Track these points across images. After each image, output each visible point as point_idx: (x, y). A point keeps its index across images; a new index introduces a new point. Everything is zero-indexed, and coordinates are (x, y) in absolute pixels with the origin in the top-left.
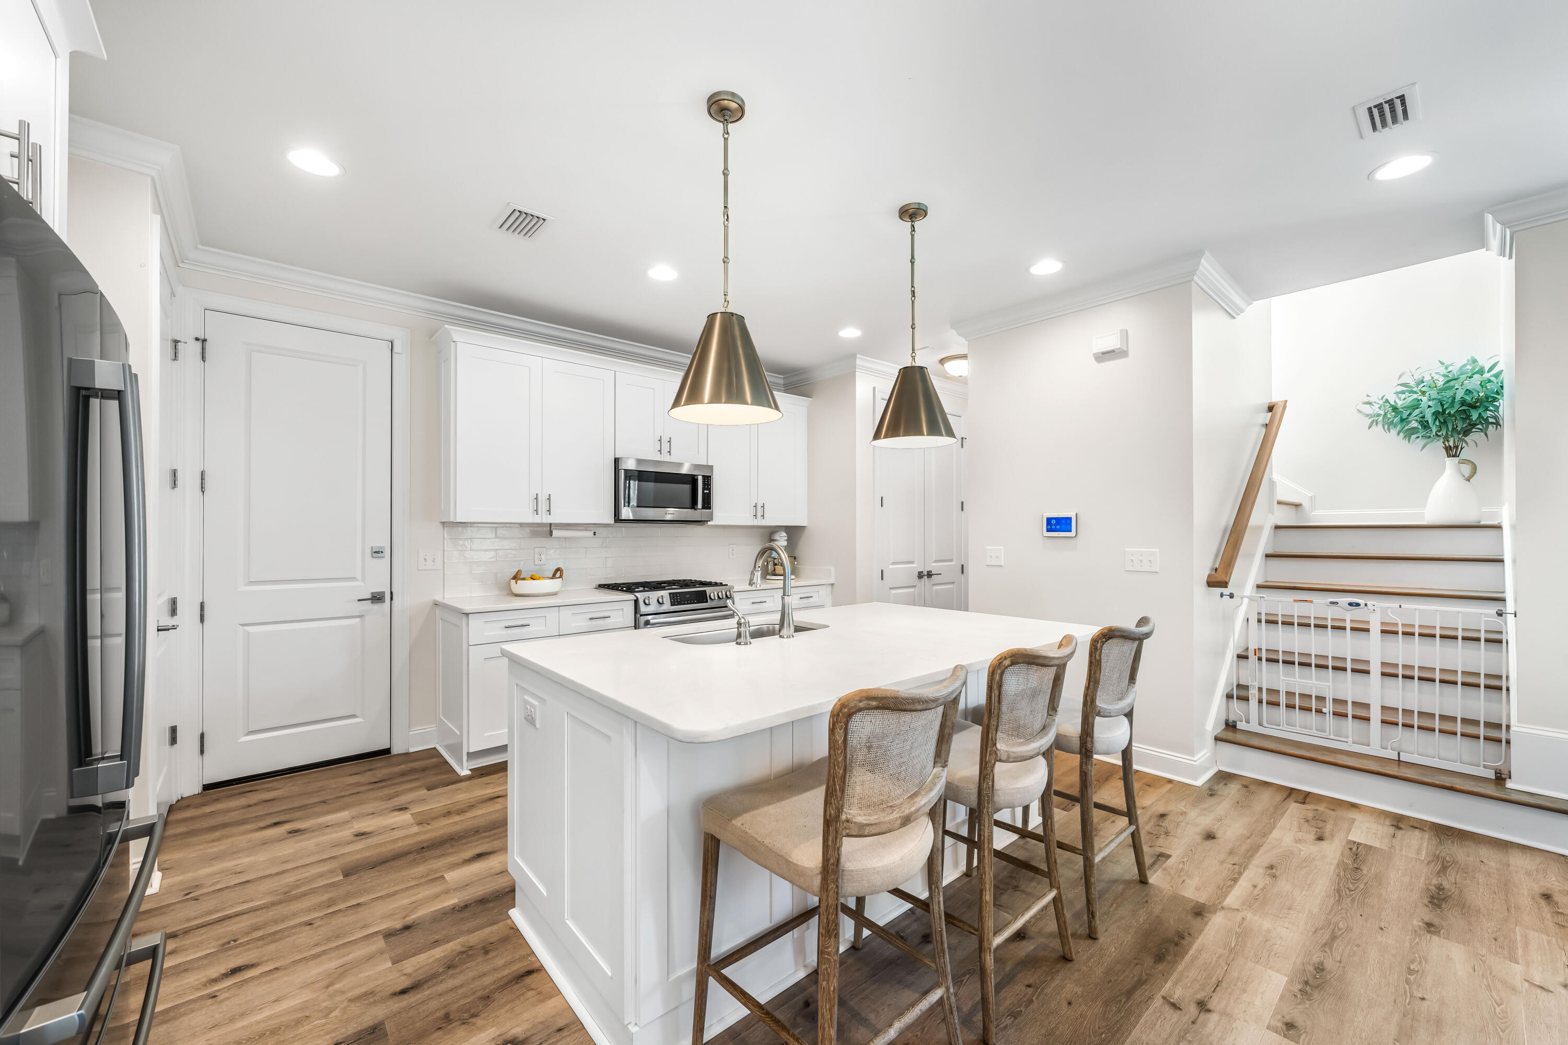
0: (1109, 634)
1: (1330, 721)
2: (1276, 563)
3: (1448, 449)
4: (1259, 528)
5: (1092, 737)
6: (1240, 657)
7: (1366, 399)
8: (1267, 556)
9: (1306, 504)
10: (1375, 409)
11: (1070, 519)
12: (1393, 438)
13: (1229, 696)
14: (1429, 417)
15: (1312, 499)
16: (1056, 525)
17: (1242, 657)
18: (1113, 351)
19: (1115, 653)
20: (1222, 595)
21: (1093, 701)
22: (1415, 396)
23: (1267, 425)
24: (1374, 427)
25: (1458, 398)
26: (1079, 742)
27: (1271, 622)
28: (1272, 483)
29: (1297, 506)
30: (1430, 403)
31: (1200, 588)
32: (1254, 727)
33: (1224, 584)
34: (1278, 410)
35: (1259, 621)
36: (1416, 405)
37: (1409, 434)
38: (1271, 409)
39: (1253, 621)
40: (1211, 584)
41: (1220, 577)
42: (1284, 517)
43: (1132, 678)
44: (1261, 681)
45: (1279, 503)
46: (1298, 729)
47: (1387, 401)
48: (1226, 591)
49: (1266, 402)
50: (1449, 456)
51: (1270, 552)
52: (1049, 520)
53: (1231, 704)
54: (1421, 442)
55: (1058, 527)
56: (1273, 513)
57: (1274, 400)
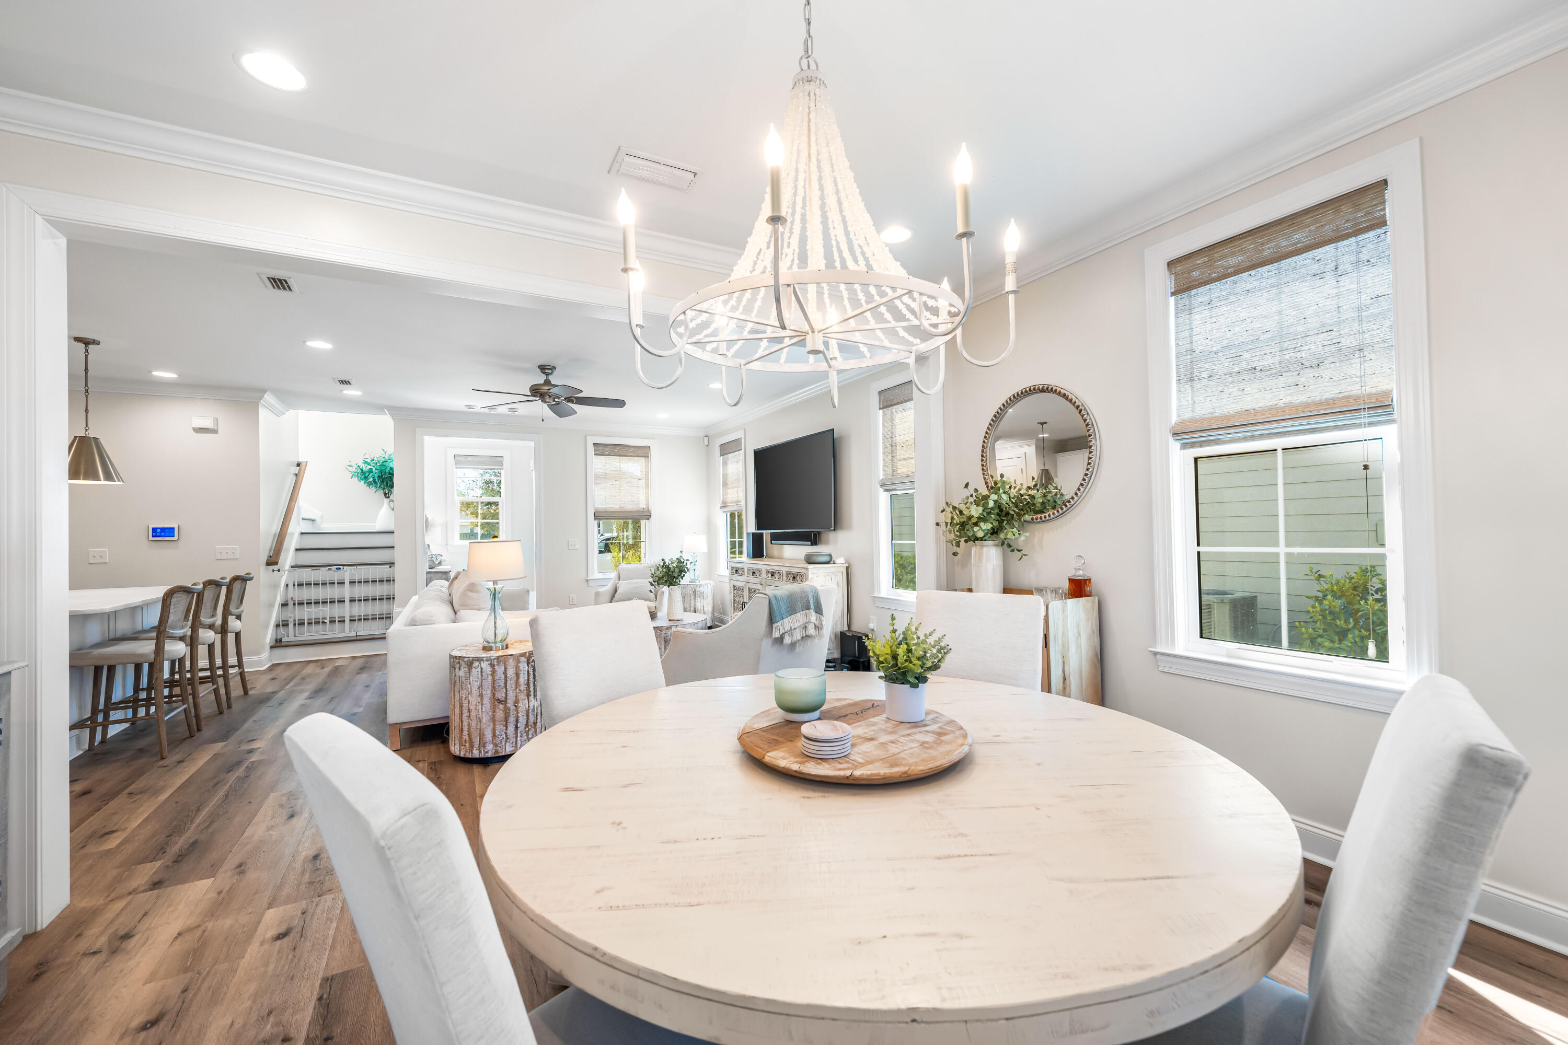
0: (236, 579)
1: (328, 626)
2: (301, 553)
3: (385, 494)
4: (292, 534)
5: (227, 624)
6: (283, 605)
7: (350, 464)
8: (297, 550)
9: (318, 520)
10: (354, 469)
11: (173, 529)
12: (362, 485)
13: (278, 626)
14: (376, 478)
15: (322, 517)
16: (160, 532)
17: (285, 605)
18: (208, 429)
19: (237, 586)
20: (273, 571)
21: (228, 608)
22: (371, 467)
23: (296, 474)
24: (353, 478)
25: (387, 471)
26: (220, 629)
27: (300, 585)
28: (299, 508)
29: (313, 520)
30: (377, 471)
31: (263, 567)
32: (291, 638)
33: (276, 564)
34: (303, 466)
35: (294, 585)
36: (370, 471)
37: (369, 484)
38: (298, 465)
39: (291, 586)
40: (269, 563)
41: (273, 560)
42: (307, 528)
43: (241, 602)
44: (295, 616)
45: (303, 519)
46: (313, 634)
47: (359, 466)
48: (275, 567)
49: (296, 461)
50: (386, 497)
51: (298, 547)
52: (154, 530)
53: (278, 630)
54: (374, 489)
55: (163, 534)
56: (300, 525)
57: (301, 460)
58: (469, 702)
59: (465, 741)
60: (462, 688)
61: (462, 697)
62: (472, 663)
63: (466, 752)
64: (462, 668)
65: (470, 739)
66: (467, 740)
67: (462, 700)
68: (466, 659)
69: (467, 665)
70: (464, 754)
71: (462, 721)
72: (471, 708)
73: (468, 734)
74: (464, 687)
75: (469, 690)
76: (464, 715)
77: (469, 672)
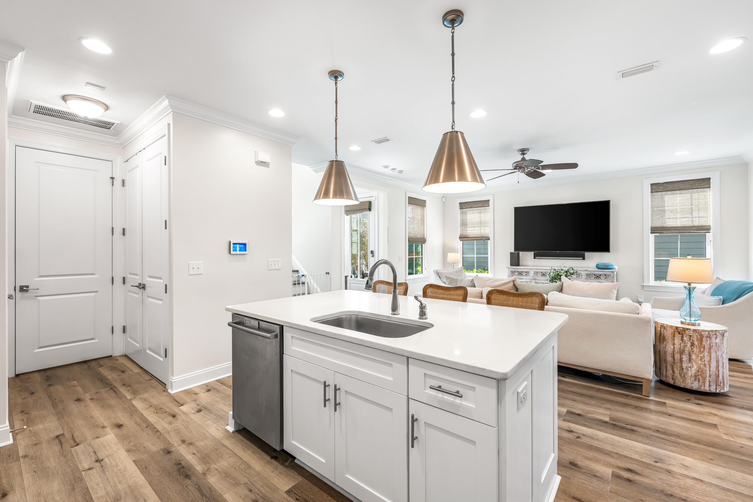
58: (723, 358)
59: (721, 382)
60: (718, 350)
61: (718, 355)
62: (724, 334)
63: (721, 389)
64: (718, 337)
65: (723, 381)
66: (722, 382)
67: (718, 357)
68: (721, 332)
69: (722, 335)
70: (720, 391)
71: (718, 371)
72: (724, 361)
73: (723, 378)
74: (720, 349)
75: (723, 350)
76: (720, 367)
77: (723, 340)
